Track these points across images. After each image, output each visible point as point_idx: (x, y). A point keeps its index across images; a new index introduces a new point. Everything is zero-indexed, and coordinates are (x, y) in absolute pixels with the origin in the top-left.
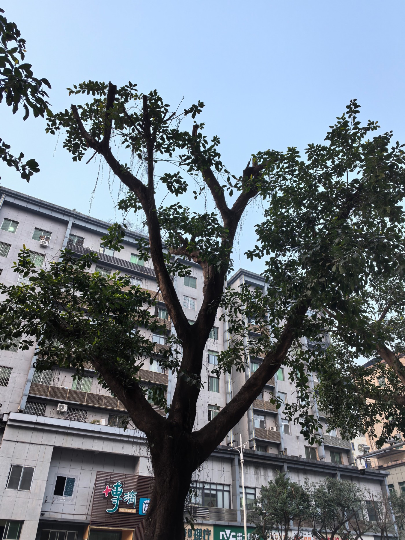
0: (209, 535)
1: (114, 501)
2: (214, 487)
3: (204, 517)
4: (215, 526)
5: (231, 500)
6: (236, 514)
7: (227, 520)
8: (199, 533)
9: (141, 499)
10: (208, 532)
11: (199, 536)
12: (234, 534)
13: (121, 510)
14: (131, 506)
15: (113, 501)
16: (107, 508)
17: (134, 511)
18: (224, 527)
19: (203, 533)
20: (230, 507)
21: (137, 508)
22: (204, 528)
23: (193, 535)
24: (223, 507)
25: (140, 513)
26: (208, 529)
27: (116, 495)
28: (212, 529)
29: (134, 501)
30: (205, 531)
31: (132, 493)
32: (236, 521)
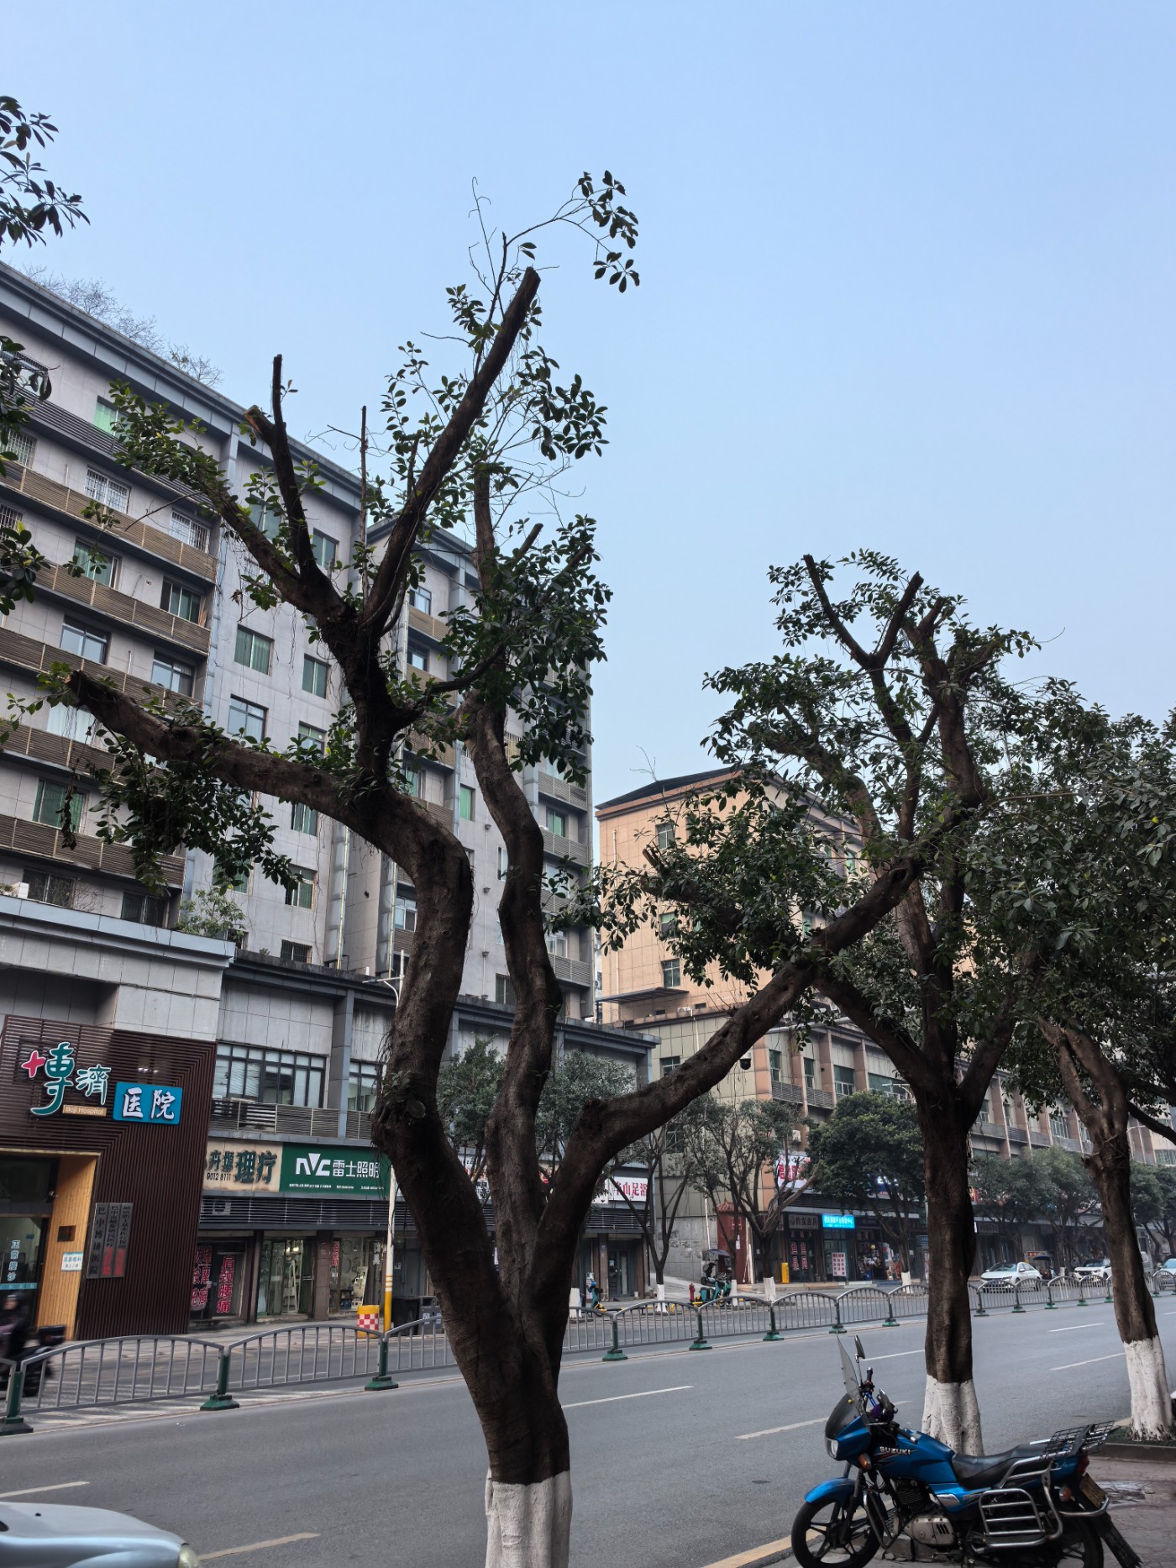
0: (271, 1165)
1: (53, 1088)
2: (287, 1060)
3: (260, 1127)
4: (286, 1145)
5: (326, 1088)
6: (336, 1119)
7: (316, 1133)
8: (250, 1160)
9: (120, 1086)
10: (269, 1160)
11: (250, 1167)
12: (328, 1162)
13: (69, 1109)
14: (94, 1100)
15: (50, 1088)
16: (32, 1105)
17: (101, 1112)
18: (305, 1149)
19: (257, 1161)
20: (321, 1104)
21: (110, 1105)
22: (260, 1150)
23: (234, 1165)
24: (306, 1104)
25: (116, 1117)
26: (269, 1153)
27: (58, 1073)
28: (278, 1152)
29: (102, 1088)
30: (262, 1156)
31: (99, 1069)
32: (335, 1135)
